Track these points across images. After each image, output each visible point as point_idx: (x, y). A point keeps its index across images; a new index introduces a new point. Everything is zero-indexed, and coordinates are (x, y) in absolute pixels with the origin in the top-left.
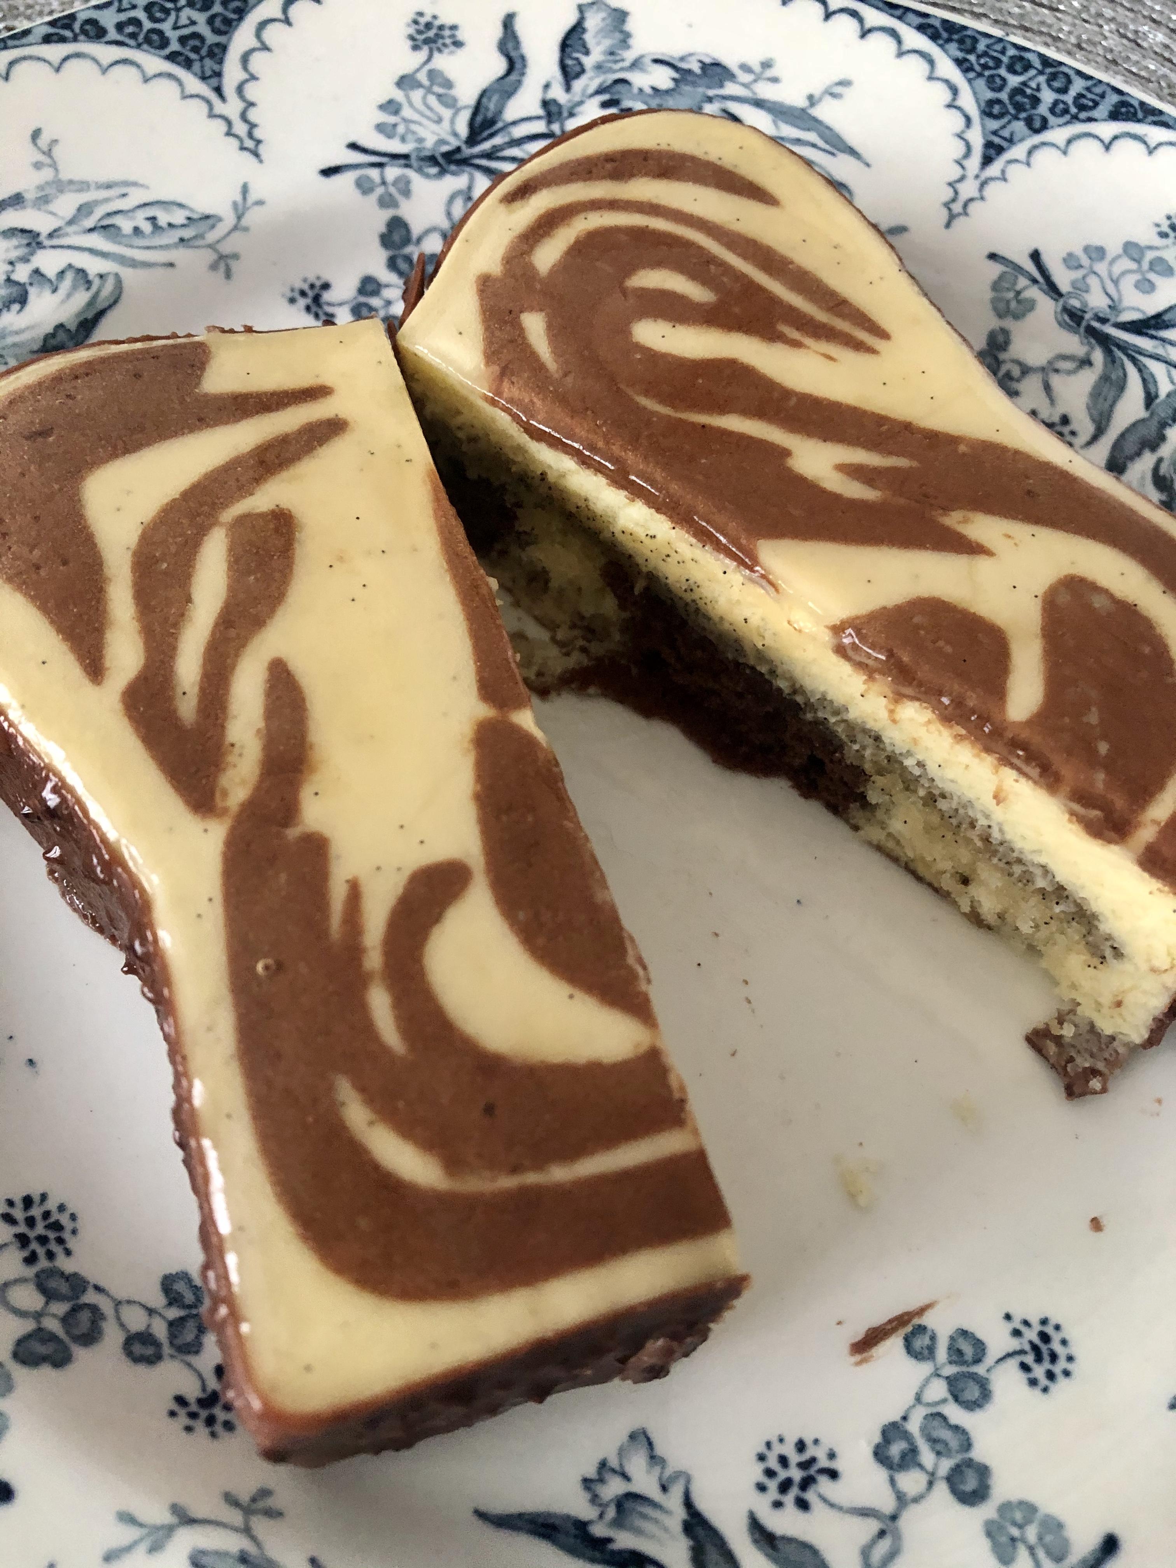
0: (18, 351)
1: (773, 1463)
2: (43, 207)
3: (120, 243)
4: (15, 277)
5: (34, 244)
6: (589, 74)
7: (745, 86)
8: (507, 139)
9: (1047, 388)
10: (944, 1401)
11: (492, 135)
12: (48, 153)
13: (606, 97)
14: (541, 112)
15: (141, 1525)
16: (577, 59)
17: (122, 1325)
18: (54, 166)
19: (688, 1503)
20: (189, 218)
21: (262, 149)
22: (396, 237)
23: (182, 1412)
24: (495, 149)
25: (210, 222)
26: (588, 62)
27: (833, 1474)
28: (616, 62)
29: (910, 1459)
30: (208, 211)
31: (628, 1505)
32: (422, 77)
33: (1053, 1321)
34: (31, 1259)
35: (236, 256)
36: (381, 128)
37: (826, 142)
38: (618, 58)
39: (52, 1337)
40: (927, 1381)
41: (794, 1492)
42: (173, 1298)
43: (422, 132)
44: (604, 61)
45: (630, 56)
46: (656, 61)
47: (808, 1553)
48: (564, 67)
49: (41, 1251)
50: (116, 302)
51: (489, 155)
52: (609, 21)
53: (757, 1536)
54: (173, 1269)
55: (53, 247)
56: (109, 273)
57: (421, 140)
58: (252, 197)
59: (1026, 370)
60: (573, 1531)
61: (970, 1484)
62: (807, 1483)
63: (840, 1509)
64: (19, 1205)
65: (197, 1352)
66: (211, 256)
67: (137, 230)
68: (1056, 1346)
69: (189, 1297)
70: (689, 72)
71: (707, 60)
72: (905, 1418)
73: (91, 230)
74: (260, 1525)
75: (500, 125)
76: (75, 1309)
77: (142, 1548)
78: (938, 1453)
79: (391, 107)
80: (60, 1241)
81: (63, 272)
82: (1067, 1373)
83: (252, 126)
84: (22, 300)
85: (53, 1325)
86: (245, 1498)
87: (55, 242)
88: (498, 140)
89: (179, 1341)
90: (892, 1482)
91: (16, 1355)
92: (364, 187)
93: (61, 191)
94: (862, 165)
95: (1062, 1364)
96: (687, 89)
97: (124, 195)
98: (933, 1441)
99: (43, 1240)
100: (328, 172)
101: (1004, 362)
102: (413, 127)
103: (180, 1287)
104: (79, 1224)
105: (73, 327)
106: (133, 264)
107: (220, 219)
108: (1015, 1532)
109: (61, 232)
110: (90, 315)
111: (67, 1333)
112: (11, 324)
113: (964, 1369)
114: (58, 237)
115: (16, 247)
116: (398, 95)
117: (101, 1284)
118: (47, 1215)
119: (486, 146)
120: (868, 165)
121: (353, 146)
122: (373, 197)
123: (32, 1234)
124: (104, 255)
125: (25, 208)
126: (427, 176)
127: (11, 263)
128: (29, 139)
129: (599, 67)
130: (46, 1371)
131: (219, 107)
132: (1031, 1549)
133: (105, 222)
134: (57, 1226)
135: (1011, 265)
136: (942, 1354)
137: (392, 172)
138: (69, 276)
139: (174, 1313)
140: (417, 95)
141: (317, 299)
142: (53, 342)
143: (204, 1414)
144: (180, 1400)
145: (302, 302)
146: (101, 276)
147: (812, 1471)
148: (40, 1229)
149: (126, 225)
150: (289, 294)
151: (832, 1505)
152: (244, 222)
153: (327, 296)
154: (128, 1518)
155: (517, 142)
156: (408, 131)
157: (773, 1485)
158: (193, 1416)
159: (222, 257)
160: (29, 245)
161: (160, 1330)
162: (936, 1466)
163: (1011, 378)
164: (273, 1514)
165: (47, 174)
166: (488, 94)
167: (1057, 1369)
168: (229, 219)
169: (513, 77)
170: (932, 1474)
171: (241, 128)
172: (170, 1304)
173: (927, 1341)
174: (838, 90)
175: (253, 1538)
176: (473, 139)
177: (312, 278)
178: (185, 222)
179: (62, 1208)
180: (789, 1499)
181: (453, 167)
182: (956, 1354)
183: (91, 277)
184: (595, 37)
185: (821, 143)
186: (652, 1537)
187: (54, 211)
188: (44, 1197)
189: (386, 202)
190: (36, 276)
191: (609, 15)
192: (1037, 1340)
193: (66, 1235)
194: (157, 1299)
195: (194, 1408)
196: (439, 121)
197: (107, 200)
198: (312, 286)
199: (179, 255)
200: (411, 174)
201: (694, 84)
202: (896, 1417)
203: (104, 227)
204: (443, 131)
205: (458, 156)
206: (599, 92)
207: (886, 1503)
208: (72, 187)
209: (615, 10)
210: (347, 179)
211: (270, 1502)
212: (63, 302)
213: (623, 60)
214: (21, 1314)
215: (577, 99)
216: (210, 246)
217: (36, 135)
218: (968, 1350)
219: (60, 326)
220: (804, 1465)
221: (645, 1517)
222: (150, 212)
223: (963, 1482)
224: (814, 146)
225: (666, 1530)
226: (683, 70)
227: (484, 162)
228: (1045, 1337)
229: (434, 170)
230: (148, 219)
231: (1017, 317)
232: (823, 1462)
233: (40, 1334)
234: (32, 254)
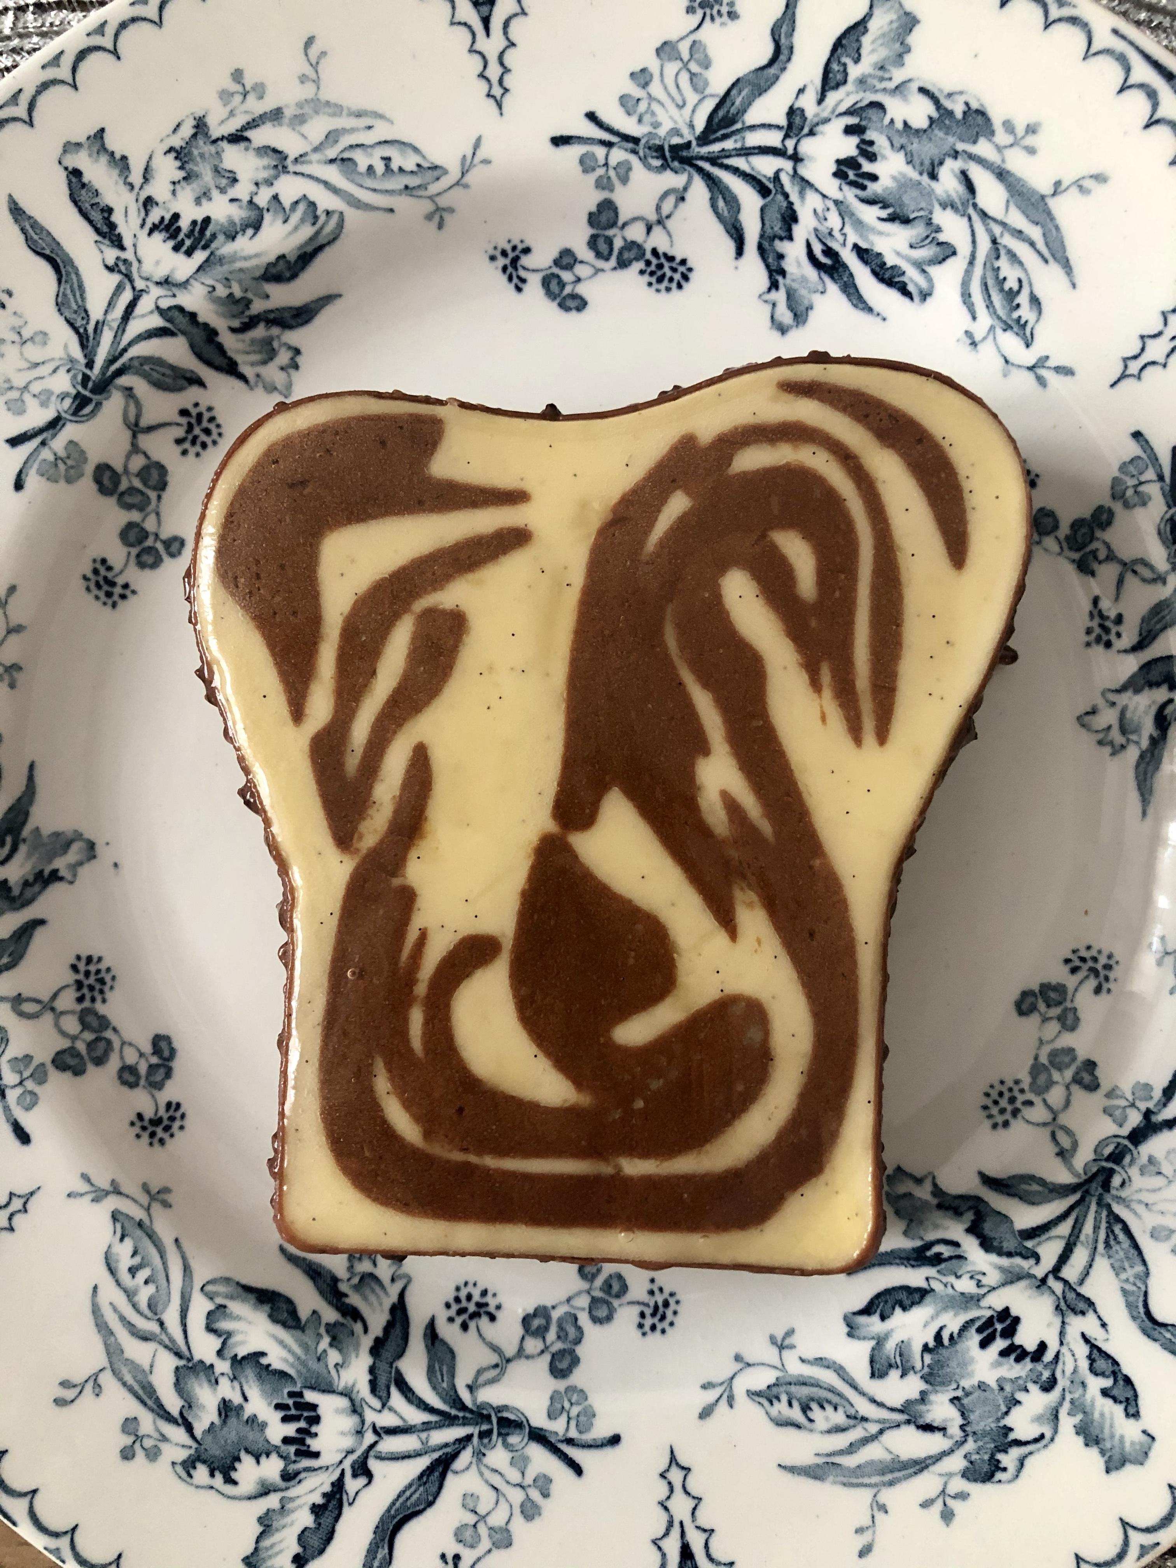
0: (242, 276)
1: (463, 1294)
2: (298, 128)
3: (352, 181)
4: (256, 200)
5: (280, 168)
6: (850, 86)
7: (999, 149)
8: (739, 145)
9: (1120, 582)
10: (583, 1309)
11: (725, 137)
12: (315, 67)
13: (852, 120)
14: (783, 121)
15: (92, 1185)
16: (845, 65)
17: (122, 1058)
18: (317, 82)
19: (402, 1295)
20: (418, 165)
21: (507, 101)
22: (604, 218)
23: (139, 1124)
24: (723, 154)
25: (436, 173)
26: (855, 71)
27: (492, 1318)
28: (882, 79)
29: (541, 1332)
30: (438, 162)
31: (367, 1280)
32: (684, 48)
33: (678, 1297)
34: (80, 1000)
35: (451, 210)
36: (624, 100)
37: (1047, 244)
38: (887, 76)
39: (78, 1055)
40: (579, 1293)
41: (465, 1317)
42: (157, 1050)
43: (661, 115)
44: (870, 75)
45: (898, 75)
46: (923, 90)
47: (449, 1356)
48: (827, 70)
49: (88, 996)
50: (334, 239)
51: (714, 160)
52: (895, 25)
53: (429, 1331)
54: (162, 1032)
55: (295, 173)
56: (333, 212)
57: (656, 125)
58: (481, 154)
59: (1111, 557)
60: (328, 1280)
61: (563, 1365)
62: (475, 1315)
63: (484, 1339)
64: (83, 962)
65: (160, 1089)
66: (429, 207)
67: (370, 168)
68: (669, 1313)
69: (166, 1053)
70: (951, 113)
71: (974, 105)
72: (553, 1307)
73: (332, 161)
74: (156, 1207)
75: (738, 126)
76: (98, 1039)
77: (89, 1197)
78: (559, 1337)
79: (642, 77)
80: (102, 992)
81: (297, 202)
82: (663, 1331)
83: (506, 70)
84: (257, 226)
85: (81, 1047)
86: (154, 1190)
87: (299, 168)
88: (729, 144)
89: (152, 1079)
90: (523, 1338)
91: (53, 1061)
92: (586, 164)
93: (317, 112)
94: (1069, 284)
95: (665, 1324)
96: (939, 133)
97: (370, 128)
98: (561, 1328)
99: (91, 988)
100: (559, 141)
101: (1098, 539)
102: (655, 106)
103: (163, 1044)
104: (116, 984)
105: (292, 258)
106: (357, 204)
107: (446, 172)
108: (567, 1405)
109: (307, 158)
110: (309, 249)
111: (88, 1053)
112: (242, 250)
113: (607, 1297)
114: (303, 163)
115: (265, 168)
116: (653, 64)
117: (118, 1028)
118: (98, 972)
119: (716, 147)
120: (1074, 286)
121: (591, 117)
122: (592, 178)
123: (86, 982)
124: (335, 190)
125: (280, 125)
126: (649, 167)
127: (257, 184)
128: (302, 45)
129: (862, 82)
130: (68, 1075)
131: (482, 43)
132: (569, 1418)
133: (346, 155)
134: (102, 981)
135: (1149, 451)
136: (599, 1281)
137: (618, 155)
138: (302, 207)
139: (154, 1060)
140: (672, 68)
141: (515, 261)
142: (273, 271)
143: (150, 1129)
144: (140, 1116)
145: (502, 261)
146: (328, 213)
147: (482, 1310)
148: (92, 980)
149: (362, 161)
150: (491, 252)
151: (480, 1335)
152: (468, 179)
153: (525, 260)
154: (86, 1178)
155: (746, 152)
156: (649, 110)
157: (455, 1307)
158: (144, 1128)
159: (438, 209)
160: (276, 167)
161: (143, 1068)
162: (553, 1343)
163: (1096, 558)
164: (167, 1205)
165: (308, 91)
166: (740, 85)
167: (659, 1327)
168: (454, 173)
169: (772, 71)
170: (547, 1348)
171: (494, 72)
172: (154, 1054)
173: (594, 1270)
174: (1088, 183)
175: (149, 1215)
176: (704, 139)
177: (516, 241)
178: (415, 169)
179: (108, 970)
180: (459, 1320)
181: (676, 164)
182: (607, 1287)
183: (319, 212)
184: (873, 42)
185: (1041, 245)
186: (371, 1305)
187: (306, 134)
188: (100, 959)
189: (603, 184)
190: (274, 202)
191: (899, 18)
192: (660, 1304)
193: (106, 988)
194: (147, 1048)
195: (146, 1123)
196: (681, 107)
197: (353, 130)
198: (514, 248)
199: (401, 203)
200: (634, 160)
201: (948, 130)
202: (549, 1304)
203: (343, 160)
204: (680, 119)
205: (685, 153)
206: (849, 112)
207: (510, 1350)
208: (327, 110)
209: (907, 14)
210: (574, 152)
211: (165, 1196)
212: (290, 233)
213: (890, 79)
214: (63, 1033)
215: (825, 114)
216: (431, 198)
217: (310, 42)
218: (616, 1287)
219: (282, 257)
220: (479, 1305)
221: (373, 1291)
222: (387, 151)
223: (560, 1361)
224: (1032, 244)
225: (381, 1304)
226: (945, 109)
227: (707, 166)
228: (666, 1304)
229: (657, 163)
230: (383, 159)
231: (1127, 505)
232: (491, 1309)
233: (71, 1051)
234: (276, 177)
